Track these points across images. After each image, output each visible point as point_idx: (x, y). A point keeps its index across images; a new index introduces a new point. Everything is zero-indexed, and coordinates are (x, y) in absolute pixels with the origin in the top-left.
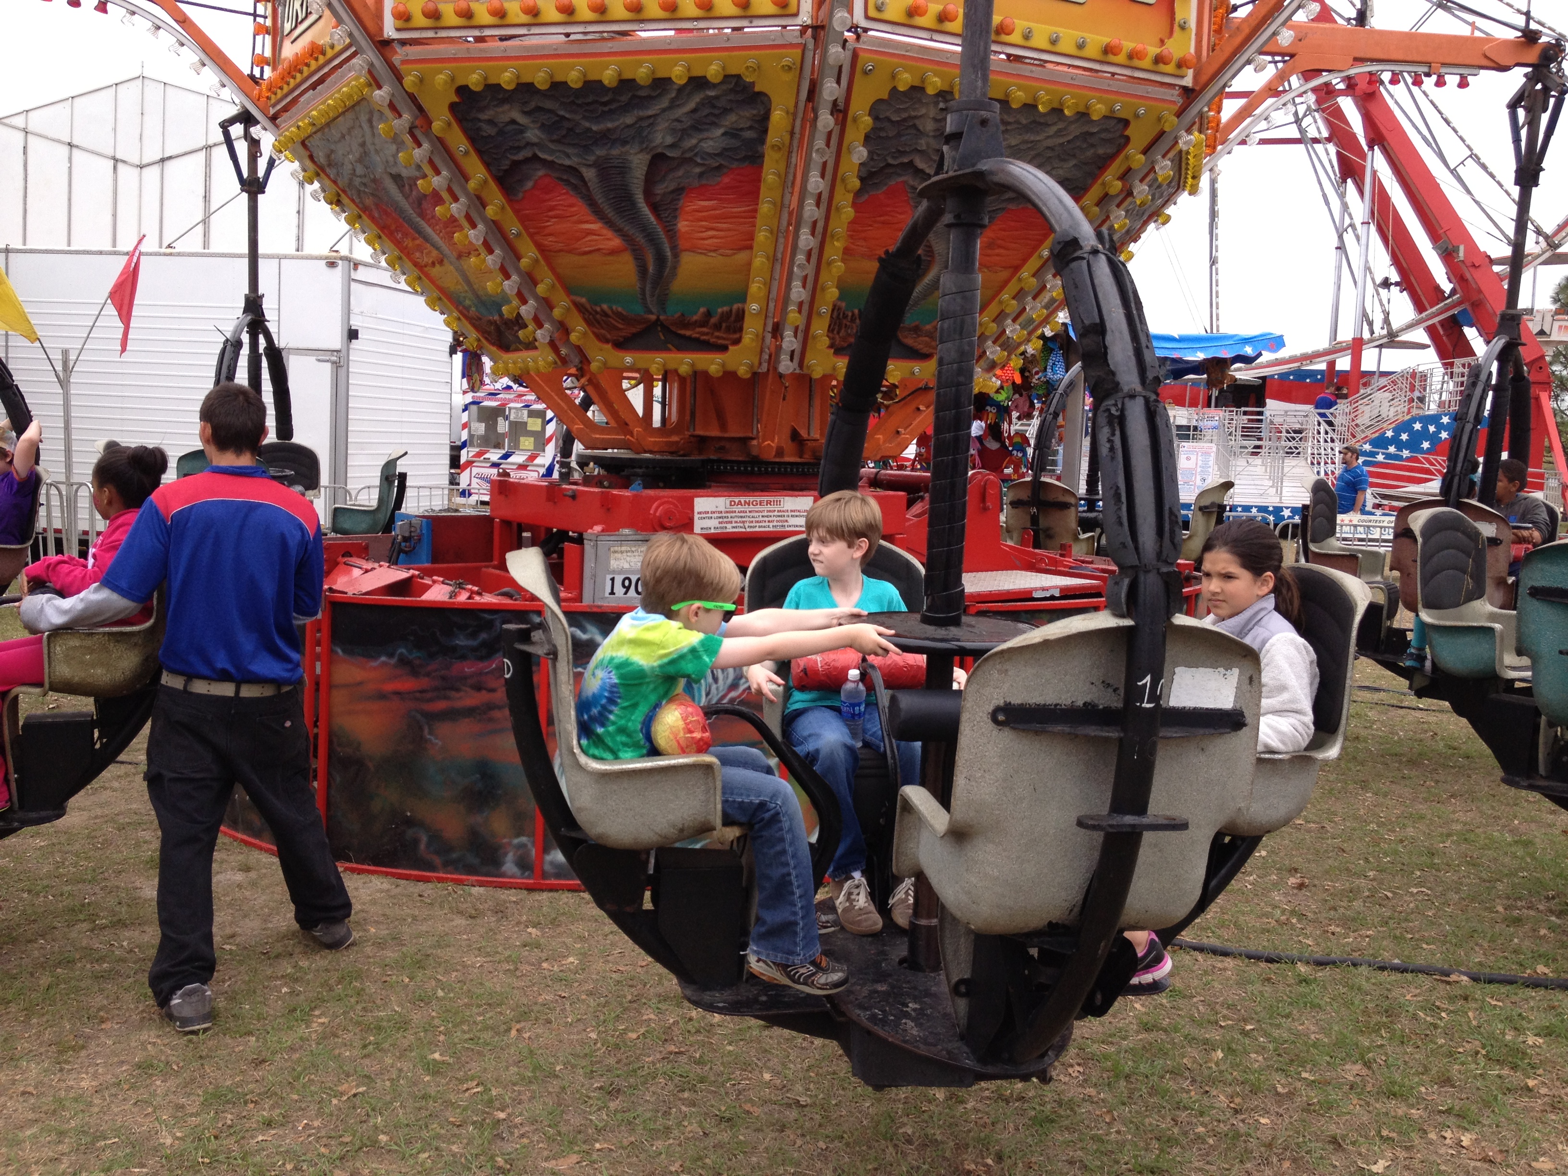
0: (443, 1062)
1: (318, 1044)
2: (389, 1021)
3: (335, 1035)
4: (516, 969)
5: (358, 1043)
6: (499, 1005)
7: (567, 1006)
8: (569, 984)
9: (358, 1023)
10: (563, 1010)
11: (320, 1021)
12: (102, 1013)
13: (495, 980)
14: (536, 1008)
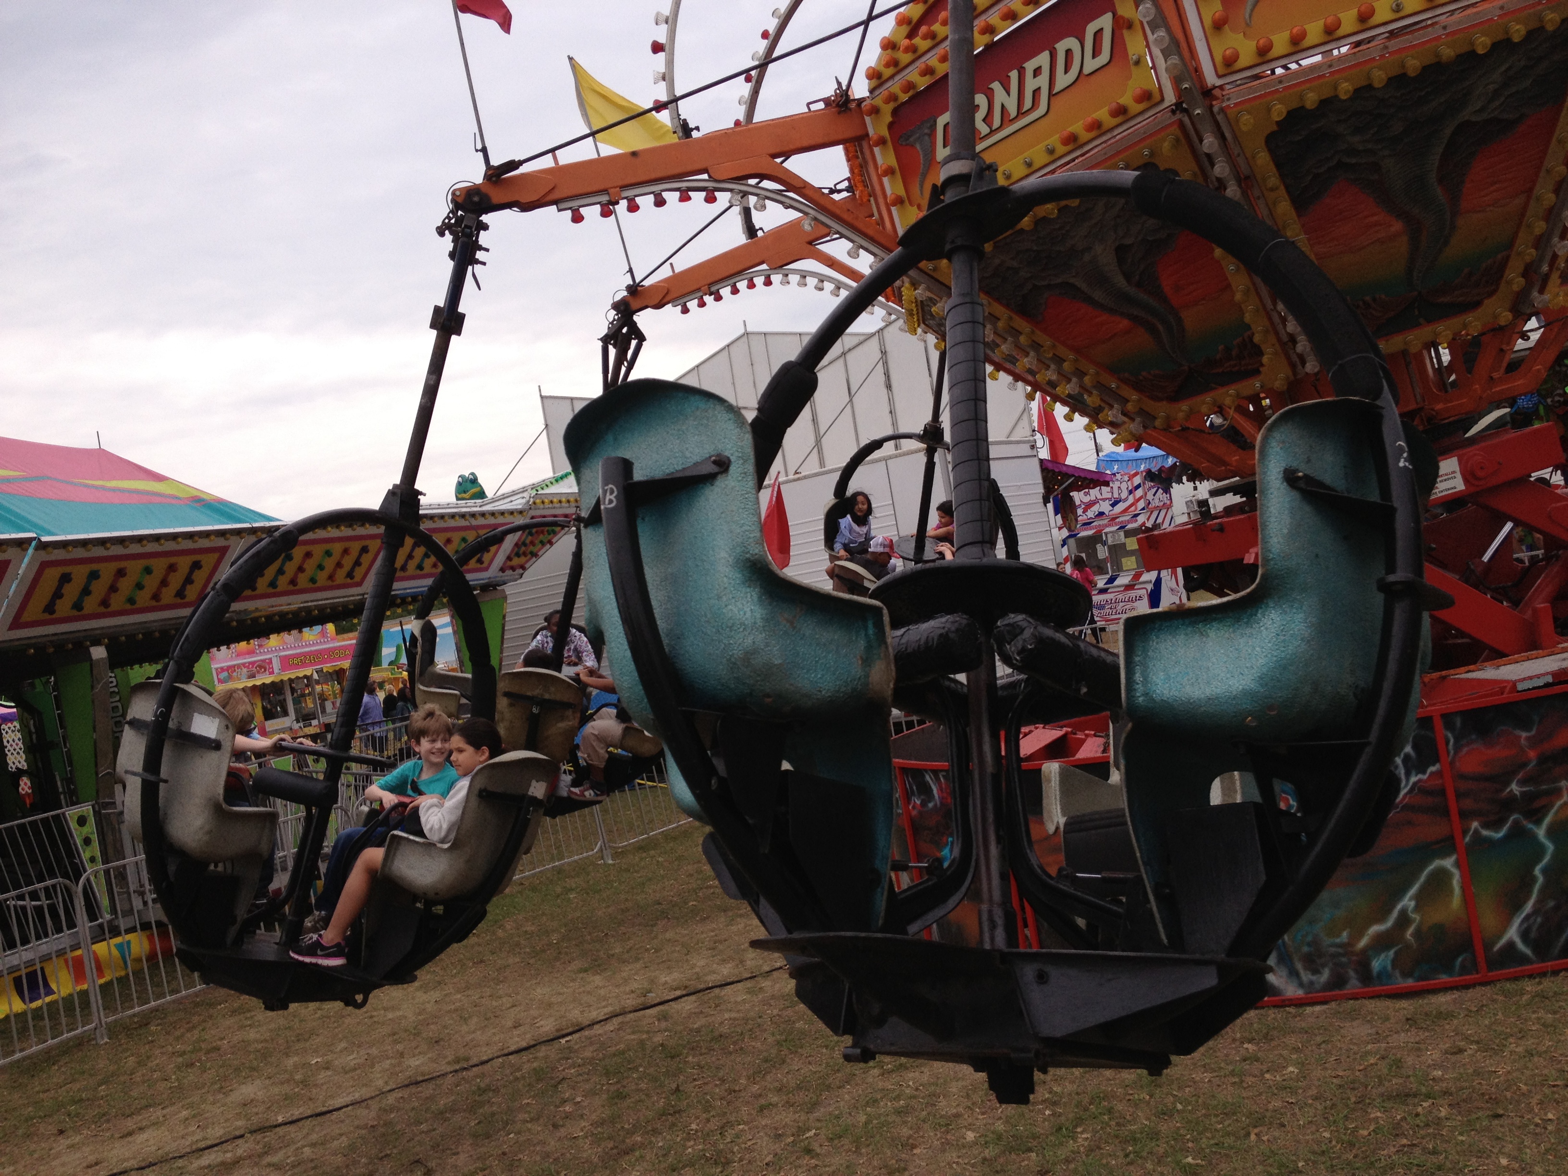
0: (1197, 1165)
1: (1087, 1156)
2: (1141, 1133)
3: (1099, 1148)
4: (1242, 1081)
5: (1120, 1154)
6: (1234, 1114)
7: (1297, 1111)
8: (1293, 1091)
9: (1117, 1137)
10: (1294, 1115)
11: (1084, 1137)
12: (911, 1141)
13: (1225, 1092)
14: (1268, 1114)
